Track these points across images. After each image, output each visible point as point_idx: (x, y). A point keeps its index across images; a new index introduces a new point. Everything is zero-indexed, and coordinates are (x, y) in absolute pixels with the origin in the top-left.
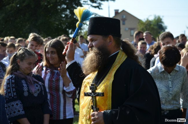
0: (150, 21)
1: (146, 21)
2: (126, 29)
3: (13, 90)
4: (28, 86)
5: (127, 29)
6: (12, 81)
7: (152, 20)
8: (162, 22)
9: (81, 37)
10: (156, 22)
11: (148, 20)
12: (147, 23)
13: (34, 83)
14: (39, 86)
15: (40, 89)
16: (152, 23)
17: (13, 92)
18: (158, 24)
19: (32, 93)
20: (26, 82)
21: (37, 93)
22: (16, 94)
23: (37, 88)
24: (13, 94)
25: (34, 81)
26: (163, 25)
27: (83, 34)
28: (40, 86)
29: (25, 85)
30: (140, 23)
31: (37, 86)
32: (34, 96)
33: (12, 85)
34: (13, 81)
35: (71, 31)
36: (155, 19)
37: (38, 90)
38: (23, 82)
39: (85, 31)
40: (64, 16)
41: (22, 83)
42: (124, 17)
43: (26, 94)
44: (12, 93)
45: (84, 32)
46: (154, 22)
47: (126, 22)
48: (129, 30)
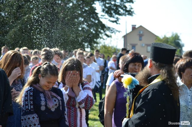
0: (167, 38)
1: (164, 38)
2: (142, 45)
3: (30, 103)
4: (46, 101)
5: (144, 45)
6: (30, 94)
7: (170, 37)
8: (179, 40)
9: (97, 51)
10: (173, 39)
11: (165, 36)
12: (164, 40)
13: (52, 98)
14: (57, 101)
15: (58, 104)
16: (169, 40)
17: (31, 105)
18: (175, 41)
19: (49, 108)
20: (44, 96)
21: (55, 108)
22: (33, 107)
23: (55, 103)
24: (30, 107)
25: (53, 96)
26: (180, 42)
27: (99, 48)
28: (59, 100)
29: (43, 99)
30: (157, 40)
31: (55, 101)
32: (52, 111)
33: (30, 98)
34: (32, 94)
35: (88, 45)
36: (172, 36)
37: (56, 105)
38: (42, 95)
39: (101, 45)
40: (80, 29)
41: (40, 97)
42: (141, 33)
43: (43, 108)
44: (29, 105)
45: (100, 47)
46: (171, 39)
47: (143, 38)
48: (146, 46)
